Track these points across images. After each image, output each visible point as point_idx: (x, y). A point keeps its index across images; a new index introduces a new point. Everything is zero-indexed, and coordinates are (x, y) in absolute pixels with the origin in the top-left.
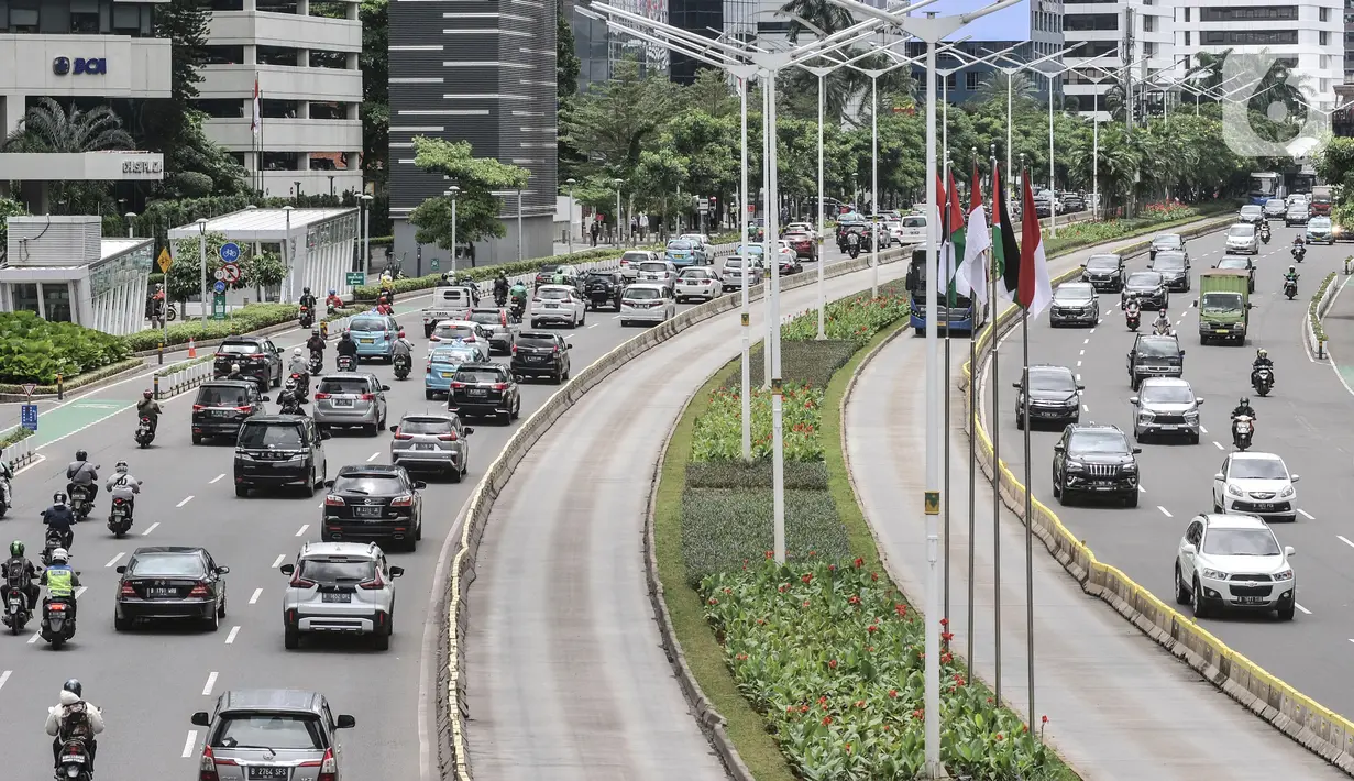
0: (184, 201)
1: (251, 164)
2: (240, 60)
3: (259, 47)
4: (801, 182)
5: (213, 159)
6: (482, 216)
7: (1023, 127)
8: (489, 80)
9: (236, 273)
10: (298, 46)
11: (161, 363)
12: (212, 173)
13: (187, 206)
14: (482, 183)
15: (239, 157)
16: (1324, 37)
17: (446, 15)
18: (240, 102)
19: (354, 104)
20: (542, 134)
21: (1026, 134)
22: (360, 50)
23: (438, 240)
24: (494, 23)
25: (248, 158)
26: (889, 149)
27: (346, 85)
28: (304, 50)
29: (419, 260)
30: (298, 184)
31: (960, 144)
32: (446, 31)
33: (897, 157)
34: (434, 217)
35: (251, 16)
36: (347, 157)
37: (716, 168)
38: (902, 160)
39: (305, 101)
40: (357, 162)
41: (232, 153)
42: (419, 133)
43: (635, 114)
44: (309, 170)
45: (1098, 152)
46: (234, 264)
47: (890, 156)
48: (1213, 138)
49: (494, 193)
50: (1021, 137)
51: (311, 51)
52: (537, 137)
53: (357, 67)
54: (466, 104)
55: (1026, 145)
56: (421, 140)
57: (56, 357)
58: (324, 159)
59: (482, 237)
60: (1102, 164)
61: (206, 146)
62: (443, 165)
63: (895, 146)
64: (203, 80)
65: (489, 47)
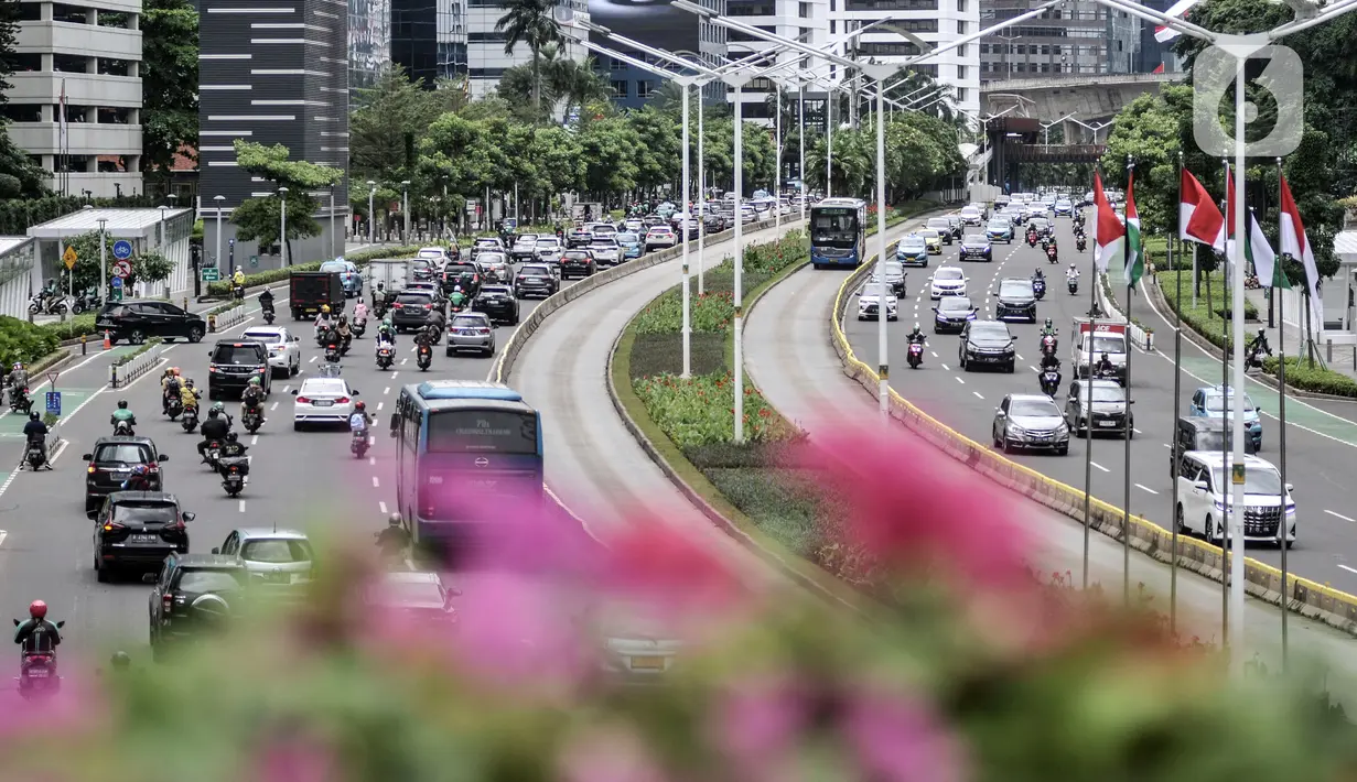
0: (28, 202)
1: (48, 165)
2: (38, 67)
3: (55, 55)
4: (538, 184)
5: (18, 161)
6: (300, 215)
7: (712, 134)
8: (295, 87)
9: (128, 269)
10: (89, 55)
11: (84, 354)
12: (18, 174)
13: (31, 205)
14: (300, 185)
15: (38, 159)
16: (961, 49)
17: (254, 26)
18: (38, 107)
19: (134, 109)
20: (337, 138)
21: (714, 140)
22: (140, 58)
23: (258, 238)
24: (299, 33)
25: (44, 160)
26: (608, 153)
27: (127, 91)
28: (93, 58)
29: (231, 257)
30: (118, 185)
31: (663, 149)
32: (253, 41)
33: (616, 161)
34: (253, 217)
35: (49, 26)
36: (126, 161)
37: (476, 171)
38: (620, 163)
39: (93, 107)
40: (136, 164)
41: (31, 156)
42: (239, 137)
43: (399, 118)
44: (97, 173)
45: (832, 156)
46: (126, 260)
47: (609, 160)
48: (914, 144)
49: (311, 194)
50: (710, 143)
51: (99, 59)
52: (333, 142)
53: (137, 74)
54: (274, 110)
55: (713, 151)
56: (240, 143)
57: (12, 348)
58: (108, 162)
59: (300, 236)
60: (836, 168)
61: (13, 149)
62: (265, 165)
63: (612, 150)
64: (12, 87)
65: (295, 56)
